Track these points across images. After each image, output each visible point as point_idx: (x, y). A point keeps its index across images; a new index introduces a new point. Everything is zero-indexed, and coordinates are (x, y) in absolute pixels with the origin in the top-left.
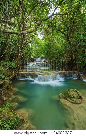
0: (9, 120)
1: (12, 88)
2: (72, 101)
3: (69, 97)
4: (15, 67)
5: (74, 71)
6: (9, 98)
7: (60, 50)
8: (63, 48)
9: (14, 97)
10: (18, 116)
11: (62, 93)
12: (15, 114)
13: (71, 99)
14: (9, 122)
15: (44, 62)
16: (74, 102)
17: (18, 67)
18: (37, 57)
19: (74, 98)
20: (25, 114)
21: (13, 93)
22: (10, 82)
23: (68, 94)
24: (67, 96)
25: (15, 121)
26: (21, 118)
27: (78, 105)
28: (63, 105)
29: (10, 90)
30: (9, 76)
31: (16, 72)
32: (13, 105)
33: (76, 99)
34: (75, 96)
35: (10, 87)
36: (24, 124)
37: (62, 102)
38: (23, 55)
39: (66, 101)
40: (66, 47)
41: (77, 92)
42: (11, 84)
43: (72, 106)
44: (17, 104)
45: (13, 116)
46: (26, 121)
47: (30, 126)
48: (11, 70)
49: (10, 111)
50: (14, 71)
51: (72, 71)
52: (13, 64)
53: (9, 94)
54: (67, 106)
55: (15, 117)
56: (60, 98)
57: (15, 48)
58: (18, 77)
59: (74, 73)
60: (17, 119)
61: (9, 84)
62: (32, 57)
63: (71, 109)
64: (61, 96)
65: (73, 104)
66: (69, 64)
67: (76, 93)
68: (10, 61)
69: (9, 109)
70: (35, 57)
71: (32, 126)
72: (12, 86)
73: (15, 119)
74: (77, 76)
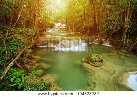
0: (37, 86)
1: (33, 56)
2: (94, 65)
3: (91, 62)
4: (33, 34)
5: (96, 36)
6: (33, 67)
7: (83, 13)
8: (86, 11)
9: (37, 65)
10: (44, 81)
11: (84, 58)
12: (42, 80)
13: (93, 63)
14: (37, 87)
15: (65, 27)
16: (95, 65)
17: (36, 34)
18: (57, 22)
19: (95, 61)
20: (51, 79)
21: (35, 62)
22: (31, 51)
23: (91, 59)
24: (89, 61)
25: (43, 86)
26: (48, 83)
27: (99, 67)
28: (86, 69)
29: (31, 59)
30: (28, 45)
31: (36, 39)
32: (38, 72)
33: (97, 63)
34: (97, 60)
35: (32, 55)
36: (51, 87)
37: (84, 66)
38: (41, 20)
39: (88, 65)
40: (89, 10)
41: (98, 56)
42: (32, 52)
43: (94, 69)
44: (41, 71)
45: (40, 83)
46: (53, 84)
47: (57, 88)
48: (29, 38)
49: (36, 79)
50: (33, 39)
51: (94, 36)
52: (31, 31)
53: (32, 63)
54: (90, 69)
55: (42, 83)
56: (83, 62)
57: (30, 11)
58: (38, 44)
59: (96, 38)
60: (44, 84)
61: (30, 52)
62: (51, 22)
63: (93, 71)
64: (84, 61)
65: (95, 67)
66: (91, 28)
67: (97, 58)
68: (27, 28)
69: (35, 77)
70: (54, 21)
71: (59, 88)
72: (33, 54)
73: (43, 84)
74: (99, 41)
